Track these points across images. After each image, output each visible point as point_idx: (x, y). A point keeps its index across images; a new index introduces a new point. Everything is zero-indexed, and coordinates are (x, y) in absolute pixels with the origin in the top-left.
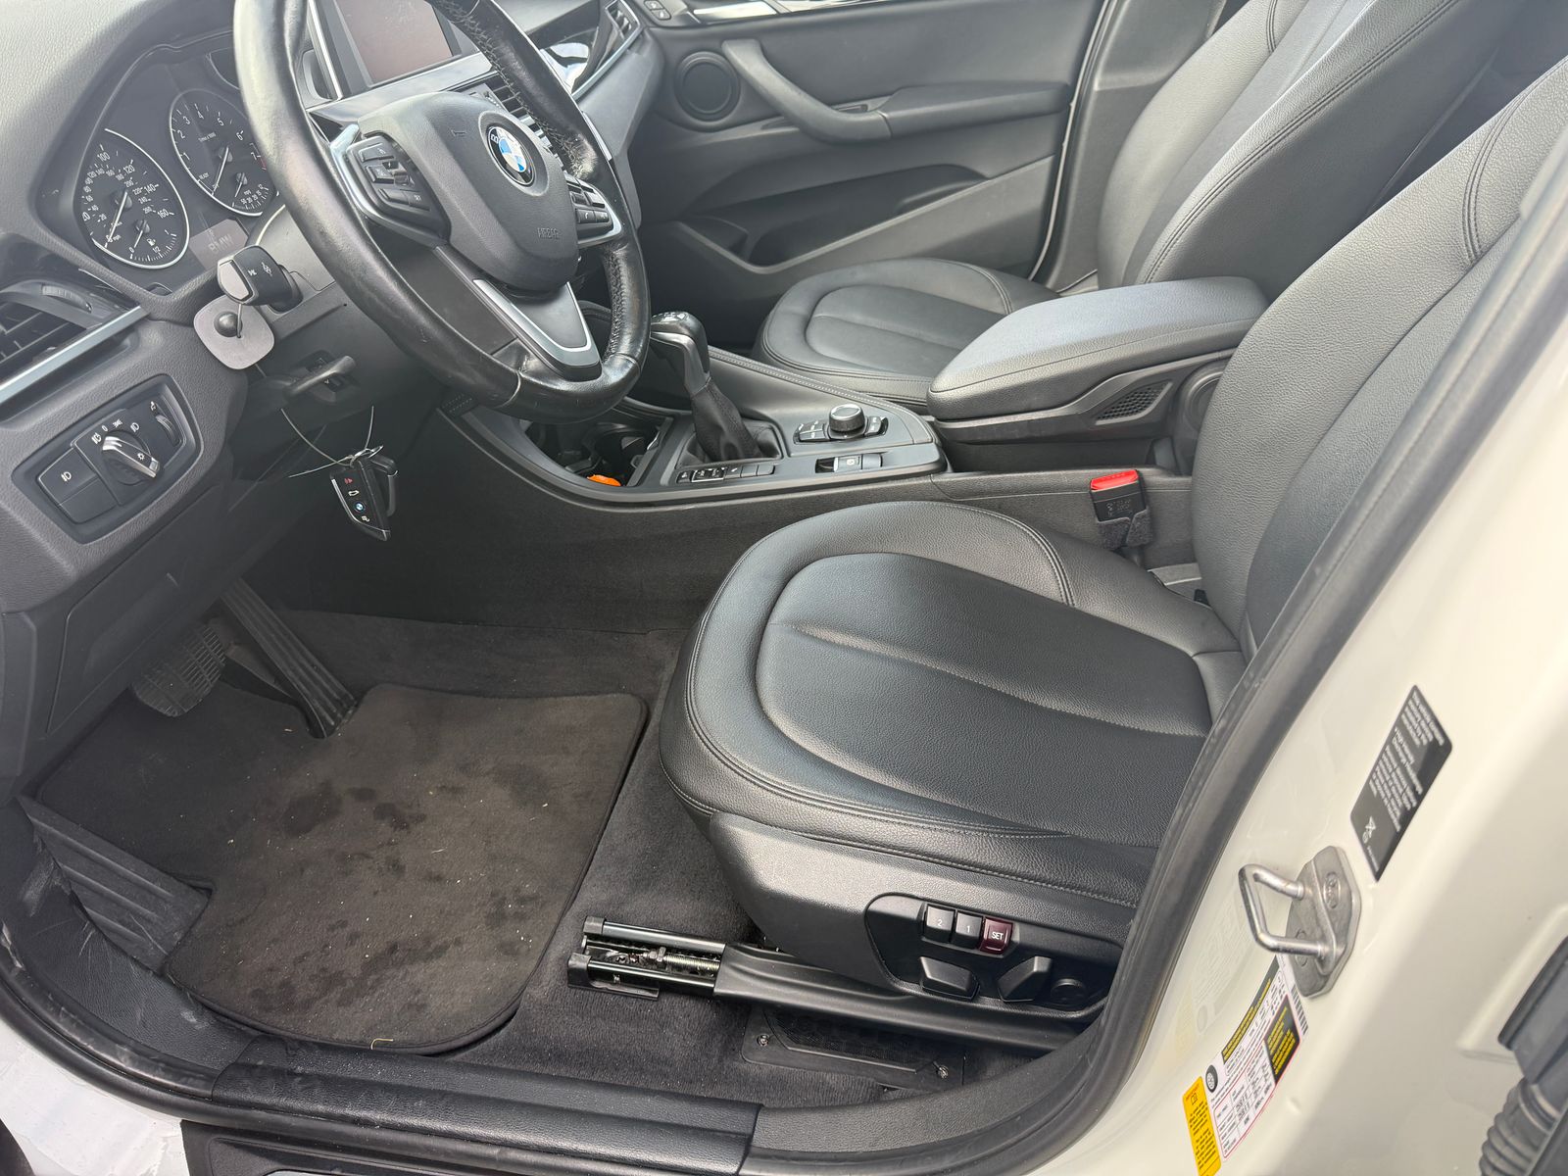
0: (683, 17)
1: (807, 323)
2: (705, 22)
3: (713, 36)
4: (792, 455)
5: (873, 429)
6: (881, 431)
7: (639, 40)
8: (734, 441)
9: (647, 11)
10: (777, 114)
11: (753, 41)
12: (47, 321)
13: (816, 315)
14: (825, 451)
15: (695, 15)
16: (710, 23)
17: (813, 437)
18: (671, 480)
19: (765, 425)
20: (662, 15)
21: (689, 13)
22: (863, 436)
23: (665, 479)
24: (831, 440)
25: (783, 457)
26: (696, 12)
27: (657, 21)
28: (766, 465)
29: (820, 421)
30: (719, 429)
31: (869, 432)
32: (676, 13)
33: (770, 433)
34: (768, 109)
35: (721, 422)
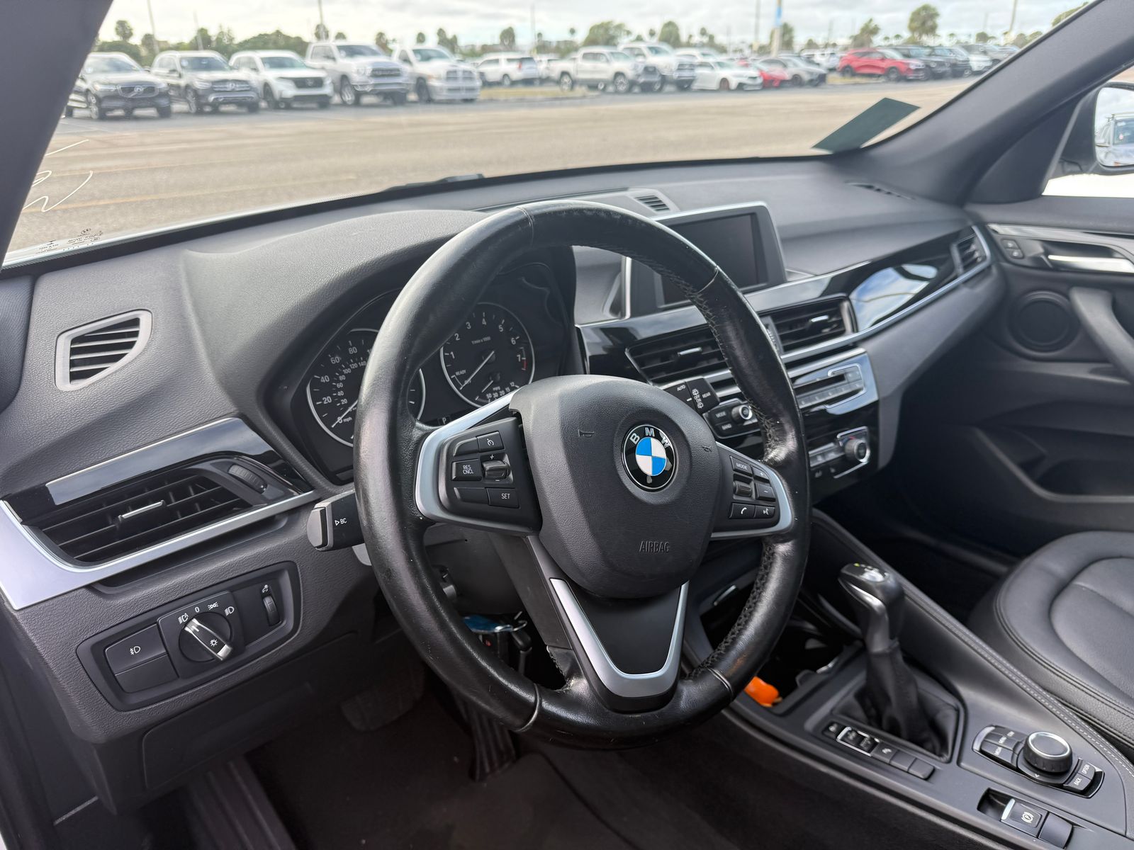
0: (1037, 259)
1: (1061, 588)
2: (1058, 267)
3: (1065, 281)
4: (963, 764)
5: (1078, 783)
6: (1086, 792)
7: (984, 273)
8: (901, 719)
9: (1003, 249)
10: (1105, 360)
11: (1105, 293)
12: (225, 494)
13: (1081, 582)
14: (1003, 781)
15: (1048, 259)
16: (1063, 269)
17: (997, 753)
18: (817, 727)
19: (950, 700)
20: (1016, 254)
21: (1043, 257)
22: (1061, 787)
23: (810, 724)
24: (1017, 770)
25: (949, 761)
26: (1051, 257)
27: (1009, 258)
28: (925, 761)
29: (1017, 734)
30: (888, 699)
31: (1070, 785)
32: (1032, 254)
33: (952, 714)
34: (1097, 354)
35: (892, 693)
